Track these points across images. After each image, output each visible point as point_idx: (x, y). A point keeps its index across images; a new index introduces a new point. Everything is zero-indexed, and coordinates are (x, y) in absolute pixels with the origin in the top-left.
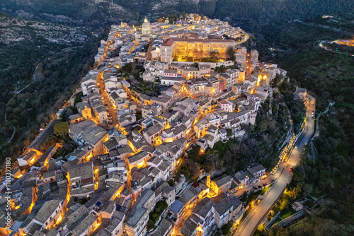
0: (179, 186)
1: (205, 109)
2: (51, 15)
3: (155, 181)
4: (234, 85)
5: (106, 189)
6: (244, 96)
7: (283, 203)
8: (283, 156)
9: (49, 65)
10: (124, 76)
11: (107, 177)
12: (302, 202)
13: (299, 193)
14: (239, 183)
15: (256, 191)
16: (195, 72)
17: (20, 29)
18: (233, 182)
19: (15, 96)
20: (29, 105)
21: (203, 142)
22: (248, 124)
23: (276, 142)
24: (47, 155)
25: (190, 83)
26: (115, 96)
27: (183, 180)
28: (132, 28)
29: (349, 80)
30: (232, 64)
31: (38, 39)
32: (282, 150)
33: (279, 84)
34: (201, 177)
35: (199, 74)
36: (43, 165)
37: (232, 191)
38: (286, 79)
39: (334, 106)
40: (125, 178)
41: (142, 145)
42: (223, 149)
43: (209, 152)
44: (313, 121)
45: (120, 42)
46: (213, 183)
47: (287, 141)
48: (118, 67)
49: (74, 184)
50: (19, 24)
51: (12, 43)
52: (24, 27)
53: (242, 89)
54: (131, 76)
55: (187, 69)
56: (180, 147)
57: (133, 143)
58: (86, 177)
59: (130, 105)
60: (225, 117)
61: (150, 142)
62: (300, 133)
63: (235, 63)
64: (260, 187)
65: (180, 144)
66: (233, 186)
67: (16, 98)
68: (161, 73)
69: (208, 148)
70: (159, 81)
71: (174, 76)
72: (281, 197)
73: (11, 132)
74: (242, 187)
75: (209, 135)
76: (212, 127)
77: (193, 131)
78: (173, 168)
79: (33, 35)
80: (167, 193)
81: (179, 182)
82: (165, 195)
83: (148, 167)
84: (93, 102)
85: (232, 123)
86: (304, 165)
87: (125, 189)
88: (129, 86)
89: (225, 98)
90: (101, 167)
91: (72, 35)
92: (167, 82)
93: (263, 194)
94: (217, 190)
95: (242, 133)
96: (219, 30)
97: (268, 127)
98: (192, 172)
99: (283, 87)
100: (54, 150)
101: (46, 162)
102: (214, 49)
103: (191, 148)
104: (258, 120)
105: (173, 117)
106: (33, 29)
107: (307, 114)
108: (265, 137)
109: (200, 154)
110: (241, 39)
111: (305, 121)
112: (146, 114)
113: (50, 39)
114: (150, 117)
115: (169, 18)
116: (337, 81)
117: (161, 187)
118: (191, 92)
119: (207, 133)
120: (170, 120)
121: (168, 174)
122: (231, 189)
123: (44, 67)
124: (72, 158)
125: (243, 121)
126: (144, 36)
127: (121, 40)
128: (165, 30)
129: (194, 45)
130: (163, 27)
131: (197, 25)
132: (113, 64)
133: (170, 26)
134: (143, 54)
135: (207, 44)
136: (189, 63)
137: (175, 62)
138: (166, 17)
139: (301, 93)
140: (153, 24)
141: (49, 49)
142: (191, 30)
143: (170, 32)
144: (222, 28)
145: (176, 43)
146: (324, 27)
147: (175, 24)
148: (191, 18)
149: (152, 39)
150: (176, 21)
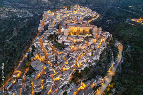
0: (71, 86)
1: (81, 55)
2: (18, 4)
3: (63, 85)
4: (92, 44)
5: (46, 90)
6: (95, 49)
7: (108, 90)
8: (109, 71)
9: (19, 28)
10: (51, 40)
11: (46, 85)
12: (115, 89)
13: (114, 86)
14: (93, 83)
15: (99, 85)
17: (6, 12)
18: (90, 83)
19: (7, 42)
20: (13, 47)
21: (80, 69)
22: (96, 60)
23: (107, 66)
24: (24, 74)
25: (75, 45)
26: (47, 49)
27: (73, 84)
28: (52, 13)
29: (136, 37)
31: (14, 16)
32: (109, 69)
33: (109, 40)
34: (79, 81)
35: (78, 40)
36: (22, 78)
37: (90, 86)
38: (112, 38)
39: (130, 47)
40: (52, 85)
41: (58, 71)
42: (87, 71)
43: (82, 72)
44: (121, 55)
45: (48, 22)
46: (83, 84)
47: (111, 65)
48: (48, 35)
49: (35, 87)
50: (6, 10)
51: (4, 18)
52: (8, 11)
53: (95, 46)
54: (53, 40)
55: (74, 38)
56: (72, 71)
57: (55, 70)
58: (39, 85)
59: (53, 53)
60: (88, 58)
61: (61, 70)
62: (116, 61)
63: (93, 35)
64: (100, 84)
65: (72, 70)
66: (91, 84)
67: (7, 43)
68: (64, 40)
69: (82, 70)
70: (63, 43)
71: (69, 41)
72: (108, 87)
73: (7, 59)
74: (94, 84)
75: (82, 65)
76: (83, 63)
77: (76, 64)
78: (69, 79)
79: (12, 14)
80: (67, 89)
81: (71, 84)
82: (66, 90)
83: (60, 80)
84: (39, 51)
85: (90, 60)
86: (117, 74)
87: (52, 89)
88: (53, 45)
89: (88, 50)
90: (44, 80)
91: (27, 14)
92: (67, 44)
93: (101, 86)
94: (85, 86)
95: (94, 64)
97: (104, 60)
98: (76, 80)
99: (111, 41)
100: (26, 72)
101: (24, 77)
103: (76, 72)
104: (100, 58)
105: (69, 59)
106: (11, 12)
107: (119, 52)
108: (103, 64)
109: (79, 73)
110: (96, 17)
111: (118, 55)
112: (59, 58)
113: (19, 16)
114: (61, 59)
115: (67, 7)
116: (132, 37)
117: (65, 87)
118: (76, 48)
119: (81, 65)
120: (68, 60)
121: (67, 82)
122: (90, 85)
123: (17, 29)
124: (33, 76)
125: (95, 59)
126: (57, 20)
127: (48, 20)
128: (66, 14)
129: (77, 28)
130: (65, 12)
131: (78, 11)
132: (46, 34)
133: (67, 12)
134: (57, 30)
135: (82, 28)
136: (75, 35)
137: (70, 35)
138: (66, 6)
139: (118, 44)
140: (60, 10)
141: (19, 20)
142: (76, 14)
143: (67, 16)
144: (88, 13)
145: (70, 27)
146: (129, 11)
147: (69, 10)
148: (76, 7)
149: (61, 21)
150: (70, 8)
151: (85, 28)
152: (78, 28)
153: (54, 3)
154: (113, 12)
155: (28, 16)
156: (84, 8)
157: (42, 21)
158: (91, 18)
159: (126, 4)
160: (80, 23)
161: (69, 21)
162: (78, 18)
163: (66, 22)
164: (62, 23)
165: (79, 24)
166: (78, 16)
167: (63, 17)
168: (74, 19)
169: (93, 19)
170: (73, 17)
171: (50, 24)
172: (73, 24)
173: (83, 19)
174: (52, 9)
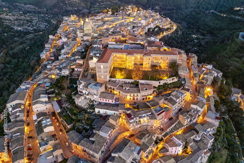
2: (22, 5)
6: (193, 129)
10: (57, 95)
16: (136, 94)
26: (40, 129)
28: (80, 21)
30: (176, 80)
31: (5, 28)
35: (139, 96)
38: (222, 81)
45: (64, 40)
54: (63, 96)
55: (125, 90)
63: (179, 77)
68: (96, 98)
71: (110, 101)
88: (60, 110)
89: (172, 131)
92: (102, 111)
96: (152, 22)
99: (221, 90)
102: (155, 61)
113: (15, 28)
115: (112, 9)
118: (132, 127)
123: (7, 54)
126: (86, 35)
127: (66, 36)
128: (108, 23)
129: (133, 58)
130: (106, 19)
131: (134, 17)
132: (49, 73)
133: (112, 18)
134: (81, 62)
135: (148, 57)
136: (128, 81)
137: (113, 79)
138: (109, 8)
139: (236, 95)
140: (98, 15)
141: (14, 36)
142: (130, 22)
143: (112, 26)
144: (154, 20)
145: (114, 54)
146: (236, 17)
147: (117, 14)
148: (129, 10)
149: (93, 38)
150: (117, 12)
151: (156, 59)
152: (136, 58)
153: (89, 4)
154: (203, 19)
155: (34, 28)
156: (145, 11)
157: (54, 37)
158: (161, 30)
159: (222, 5)
160: (142, 43)
161: (115, 37)
162: (134, 31)
163: (105, 41)
164: (95, 43)
165: (139, 46)
166: (134, 27)
167: (101, 28)
168: (125, 34)
169: (165, 33)
170: (123, 28)
171: (68, 46)
172: (123, 46)
173: (146, 33)
174: (84, 14)
